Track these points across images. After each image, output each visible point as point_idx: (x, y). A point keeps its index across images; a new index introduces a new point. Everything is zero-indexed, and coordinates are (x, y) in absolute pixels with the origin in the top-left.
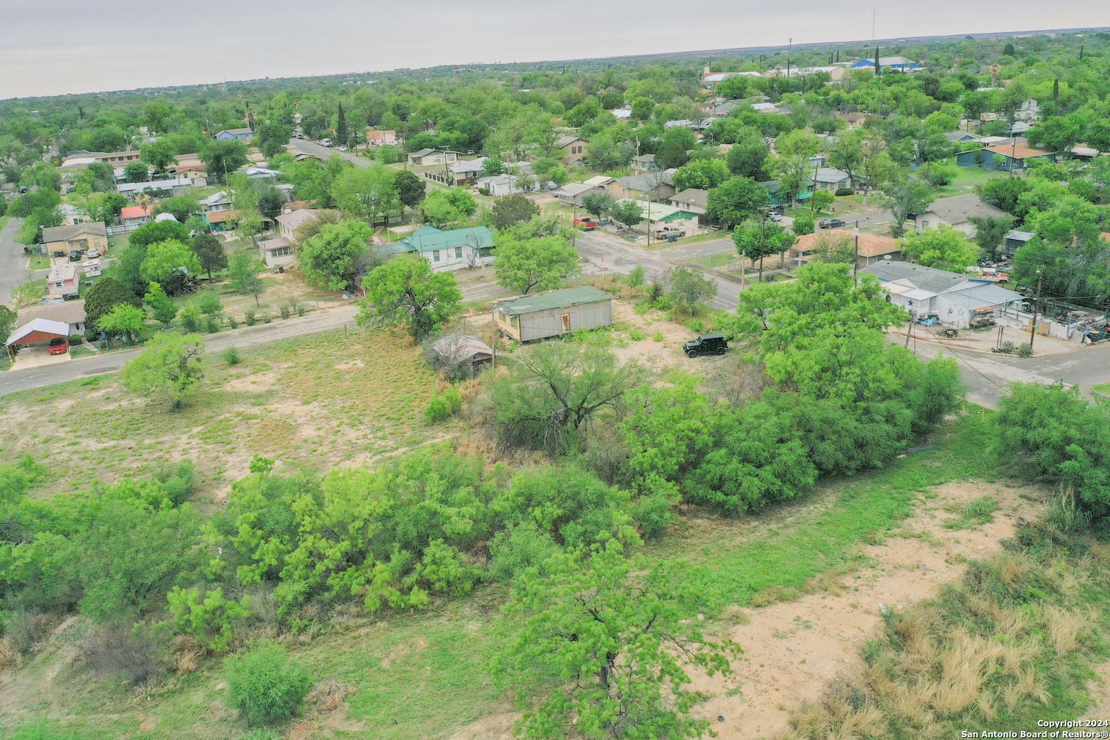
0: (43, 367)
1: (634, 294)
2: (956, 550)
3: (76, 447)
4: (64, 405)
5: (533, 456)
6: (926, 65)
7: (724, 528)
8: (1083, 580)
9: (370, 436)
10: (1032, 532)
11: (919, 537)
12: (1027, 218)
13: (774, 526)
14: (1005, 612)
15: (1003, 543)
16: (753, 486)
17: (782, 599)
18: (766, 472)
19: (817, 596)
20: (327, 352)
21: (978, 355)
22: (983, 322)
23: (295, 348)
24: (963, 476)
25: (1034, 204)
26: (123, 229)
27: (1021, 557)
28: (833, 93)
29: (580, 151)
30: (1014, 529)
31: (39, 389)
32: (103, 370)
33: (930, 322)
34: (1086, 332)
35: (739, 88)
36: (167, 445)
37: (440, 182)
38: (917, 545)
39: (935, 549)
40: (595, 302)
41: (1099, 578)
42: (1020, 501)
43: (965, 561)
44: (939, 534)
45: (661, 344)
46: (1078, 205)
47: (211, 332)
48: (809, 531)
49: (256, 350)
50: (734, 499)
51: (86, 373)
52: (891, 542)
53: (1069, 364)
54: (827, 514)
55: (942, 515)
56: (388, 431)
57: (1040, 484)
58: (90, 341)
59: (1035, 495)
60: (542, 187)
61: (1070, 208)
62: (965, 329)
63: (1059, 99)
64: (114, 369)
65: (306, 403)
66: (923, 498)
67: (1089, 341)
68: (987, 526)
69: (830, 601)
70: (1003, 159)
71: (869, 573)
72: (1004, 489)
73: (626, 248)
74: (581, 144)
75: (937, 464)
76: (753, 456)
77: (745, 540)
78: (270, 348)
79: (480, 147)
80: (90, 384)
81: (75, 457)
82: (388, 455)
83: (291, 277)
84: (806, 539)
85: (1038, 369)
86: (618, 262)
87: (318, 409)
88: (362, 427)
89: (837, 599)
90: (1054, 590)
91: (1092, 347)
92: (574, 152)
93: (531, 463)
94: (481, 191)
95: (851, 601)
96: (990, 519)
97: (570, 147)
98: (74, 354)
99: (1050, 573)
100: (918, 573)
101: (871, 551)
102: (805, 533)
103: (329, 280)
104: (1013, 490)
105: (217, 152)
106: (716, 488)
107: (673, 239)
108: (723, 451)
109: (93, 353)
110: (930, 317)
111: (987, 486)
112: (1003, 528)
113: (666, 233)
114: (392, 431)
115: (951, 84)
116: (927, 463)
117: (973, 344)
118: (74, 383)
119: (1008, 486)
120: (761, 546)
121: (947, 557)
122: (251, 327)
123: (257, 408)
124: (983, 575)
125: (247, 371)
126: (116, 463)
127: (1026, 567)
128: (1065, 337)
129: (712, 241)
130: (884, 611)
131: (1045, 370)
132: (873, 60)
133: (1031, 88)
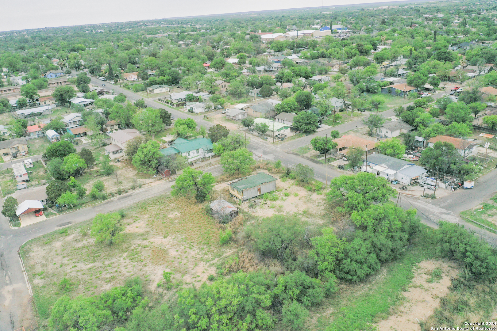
0: (36, 224)
1: (278, 171)
2: (435, 292)
3: (76, 268)
4: (58, 245)
5: (274, 262)
6: (351, 29)
7: (352, 288)
8: (475, 300)
9: (200, 253)
10: (456, 282)
11: (419, 287)
12: (418, 128)
13: (369, 286)
14: (455, 316)
15: (448, 288)
16: (361, 273)
17: (383, 319)
18: (365, 266)
19: (394, 316)
20: (161, 208)
21: (417, 199)
22: (415, 182)
23: (147, 207)
24: (427, 257)
25: (421, 123)
26: (30, 137)
27: (455, 293)
28: (321, 50)
29: (225, 87)
30: (450, 281)
31: (42, 237)
32: (65, 224)
33: (395, 183)
34: (452, 187)
35: (280, 47)
36: (116, 264)
37: (167, 104)
38: (420, 290)
39: (427, 292)
40: (270, 182)
41: (480, 298)
42: (449, 268)
43: (438, 297)
44: (426, 285)
45: (298, 198)
46: (438, 126)
47: (104, 199)
48: (382, 287)
49: (129, 209)
50: (355, 278)
51: (58, 226)
52: (410, 289)
53: (449, 201)
54: (385, 278)
55: (425, 276)
56: (206, 250)
57: (454, 260)
58: (51, 207)
59: (453, 265)
60: (215, 108)
61: (436, 128)
62: (408, 185)
63: (413, 56)
64: (70, 223)
65: (165, 237)
66: (416, 269)
67: (453, 190)
68: (441, 281)
69: (399, 318)
70: (400, 92)
71: (407, 304)
72: (442, 263)
73: (265, 144)
74: (225, 83)
75: (416, 253)
76: (359, 261)
77: (361, 293)
78: (135, 207)
79: (178, 83)
80: (64, 232)
81: (79, 274)
82: (212, 262)
83: (124, 165)
84: (382, 290)
85: (439, 205)
86: (265, 153)
87: (171, 240)
88: (194, 249)
89: (401, 317)
90: (467, 305)
91: (454, 192)
92: (223, 87)
93: (273, 265)
94: (189, 111)
95: (407, 318)
96: (441, 278)
97: (221, 85)
98: (47, 216)
99: (465, 298)
100: (425, 303)
101: (405, 294)
102: (380, 288)
103: (148, 171)
104: (445, 264)
105: (61, 93)
106: (347, 273)
107: (283, 139)
108: (349, 260)
109: (55, 214)
110: (396, 181)
111: (435, 262)
112: (446, 282)
113: (280, 136)
114: (208, 250)
115: (367, 46)
116: (413, 252)
117: (413, 193)
118: (55, 232)
119: (443, 262)
120: (367, 295)
121: (432, 296)
122: (120, 196)
123: (145, 241)
124: (446, 303)
125: (130, 221)
126: (99, 275)
127: (457, 297)
128: (444, 187)
129: (298, 139)
130: (419, 322)
131: (442, 205)
132: (329, 27)
133: (400, 50)
